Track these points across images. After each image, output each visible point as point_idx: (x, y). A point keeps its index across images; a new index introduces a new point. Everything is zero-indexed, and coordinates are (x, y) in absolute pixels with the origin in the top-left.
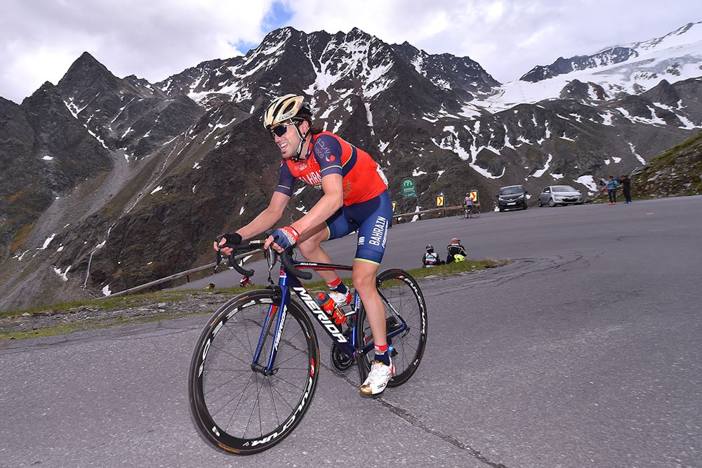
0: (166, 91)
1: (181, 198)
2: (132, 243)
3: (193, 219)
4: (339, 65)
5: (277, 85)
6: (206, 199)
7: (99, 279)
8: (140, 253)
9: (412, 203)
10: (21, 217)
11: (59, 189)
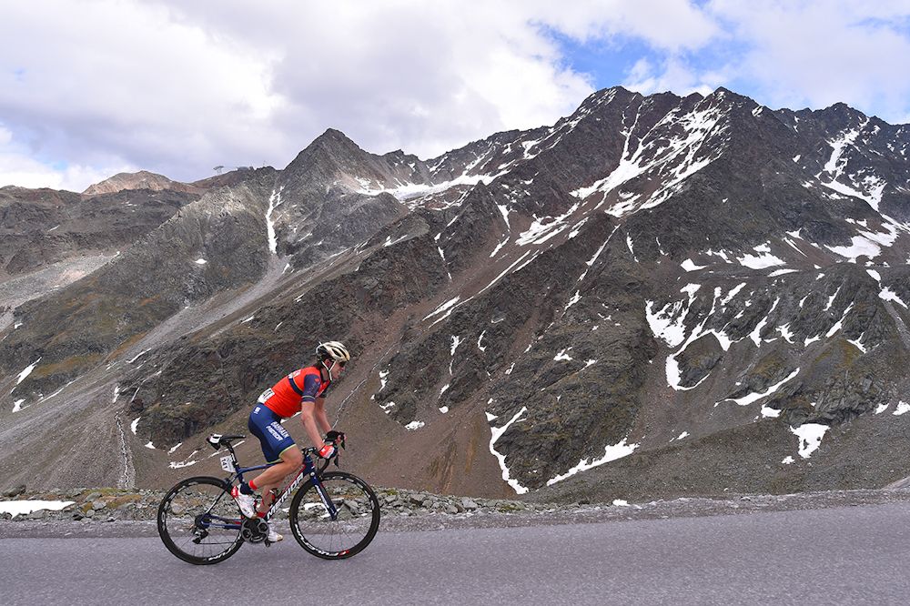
0: (433, 172)
1: (256, 335)
2: (184, 377)
4: (660, 151)
5: (528, 183)
6: (280, 341)
7: (137, 408)
8: (186, 389)
9: (521, 400)
10: (140, 324)
11: (193, 298)
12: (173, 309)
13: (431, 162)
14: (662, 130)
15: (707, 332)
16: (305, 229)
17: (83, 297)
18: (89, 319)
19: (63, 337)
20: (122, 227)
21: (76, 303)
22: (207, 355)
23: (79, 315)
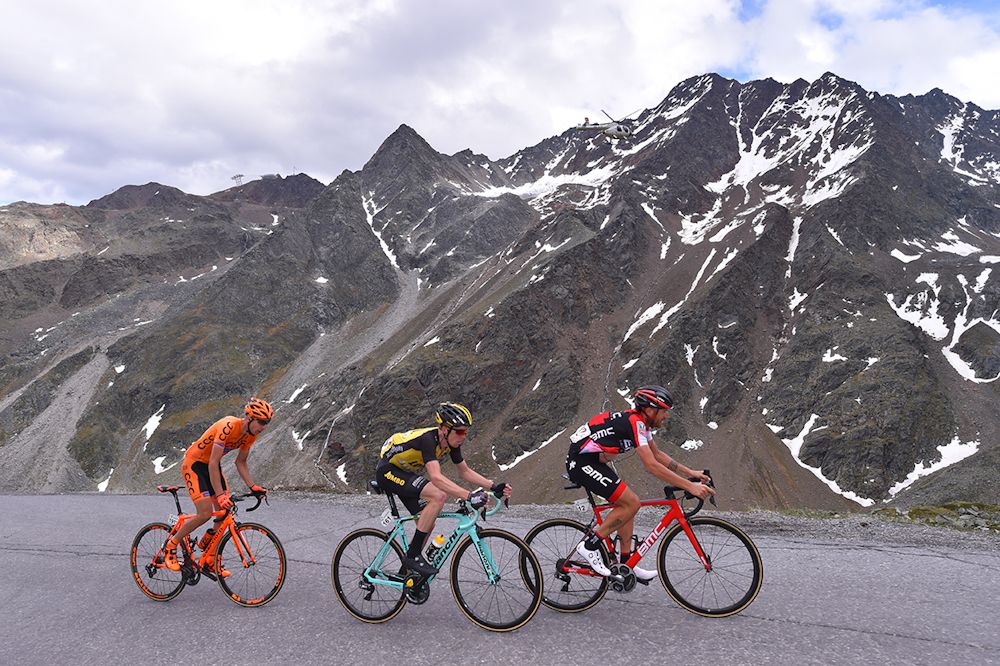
0: (510, 173)
1: (457, 358)
2: (384, 412)
3: (467, 389)
4: (783, 140)
5: (661, 178)
6: (489, 363)
7: (337, 453)
9: (806, 407)
10: (276, 357)
11: (327, 323)
12: (308, 338)
13: (504, 162)
14: (774, 118)
15: (974, 322)
16: (424, 238)
17: (194, 328)
18: (215, 354)
19: (190, 379)
20: (178, 247)
21: (189, 337)
22: (406, 385)
23: (200, 351)
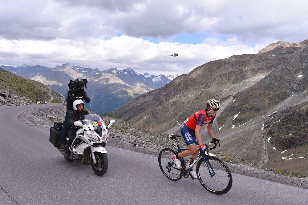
7: (270, 133)
8: (290, 129)
10: (273, 101)
11: (296, 91)
12: (287, 96)
17: (254, 91)
18: (256, 99)
19: (247, 105)
20: (269, 65)
21: (251, 94)
22: (300, 115)
23: (252, 98)
